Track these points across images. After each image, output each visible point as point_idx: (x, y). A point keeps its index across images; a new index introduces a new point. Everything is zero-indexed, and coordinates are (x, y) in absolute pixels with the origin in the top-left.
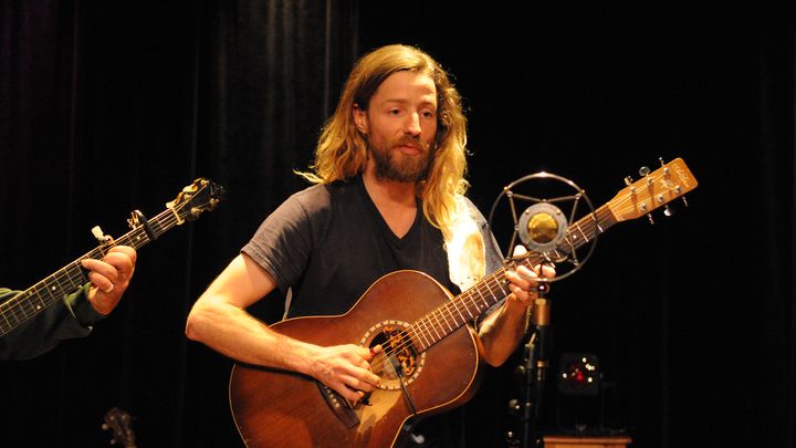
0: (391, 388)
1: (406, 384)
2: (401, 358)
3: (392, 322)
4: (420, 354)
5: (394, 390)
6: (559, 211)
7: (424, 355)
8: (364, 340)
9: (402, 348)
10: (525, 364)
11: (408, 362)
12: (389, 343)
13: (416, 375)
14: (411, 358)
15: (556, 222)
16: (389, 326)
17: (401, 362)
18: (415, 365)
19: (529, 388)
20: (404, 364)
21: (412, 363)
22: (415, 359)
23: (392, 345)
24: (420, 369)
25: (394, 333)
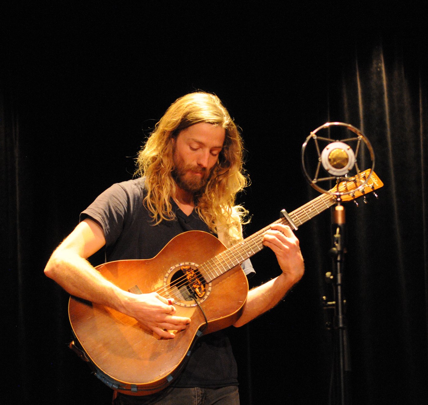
0: (188, 306)
1: (199, 303)
2: (194, 286)
3: (187, 263)
4: (208, 283)
5: (191, 307)
6: (349, 147)
7: (210, 284)
8: (167, 275)
9: (195, 279)
10: (335, 246)
11: (200, 288)
12: (185, 277)
13: (206, 297)
14: (202, 286)
15: (347, 154)
16: (185, 266)
17: (194, 288)
18: (205, 290)
19: (338, 264)
20: (197, 290)
21: (203, 289)
22: (204, 286)
23: (188, 277)
24: (208, 294)
25: (189, 270)
